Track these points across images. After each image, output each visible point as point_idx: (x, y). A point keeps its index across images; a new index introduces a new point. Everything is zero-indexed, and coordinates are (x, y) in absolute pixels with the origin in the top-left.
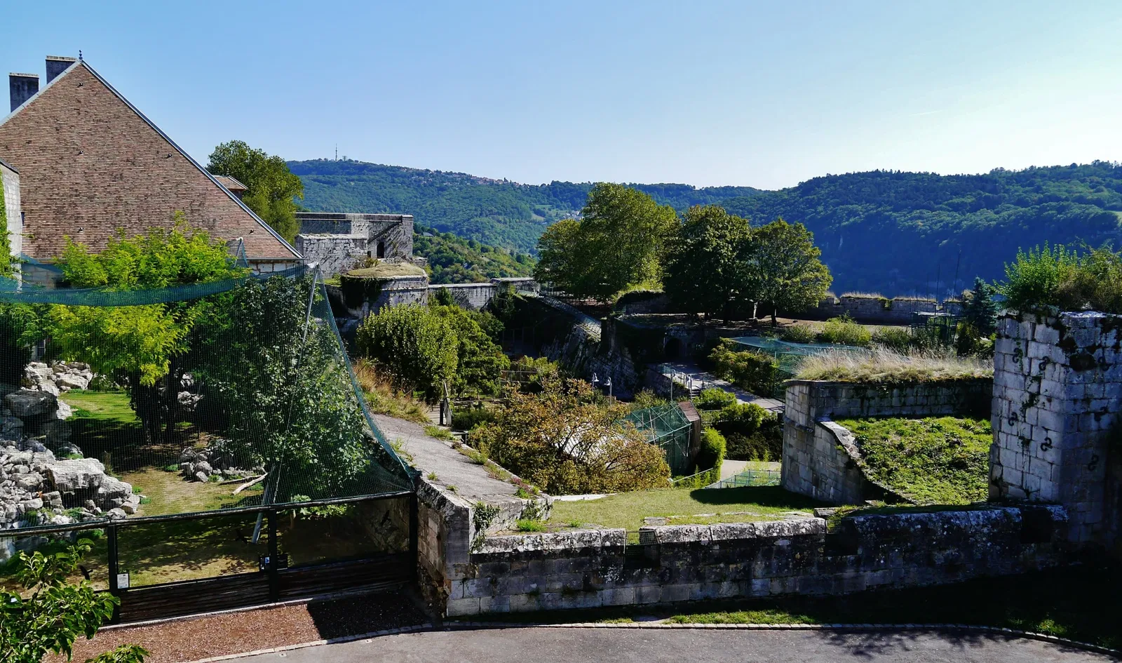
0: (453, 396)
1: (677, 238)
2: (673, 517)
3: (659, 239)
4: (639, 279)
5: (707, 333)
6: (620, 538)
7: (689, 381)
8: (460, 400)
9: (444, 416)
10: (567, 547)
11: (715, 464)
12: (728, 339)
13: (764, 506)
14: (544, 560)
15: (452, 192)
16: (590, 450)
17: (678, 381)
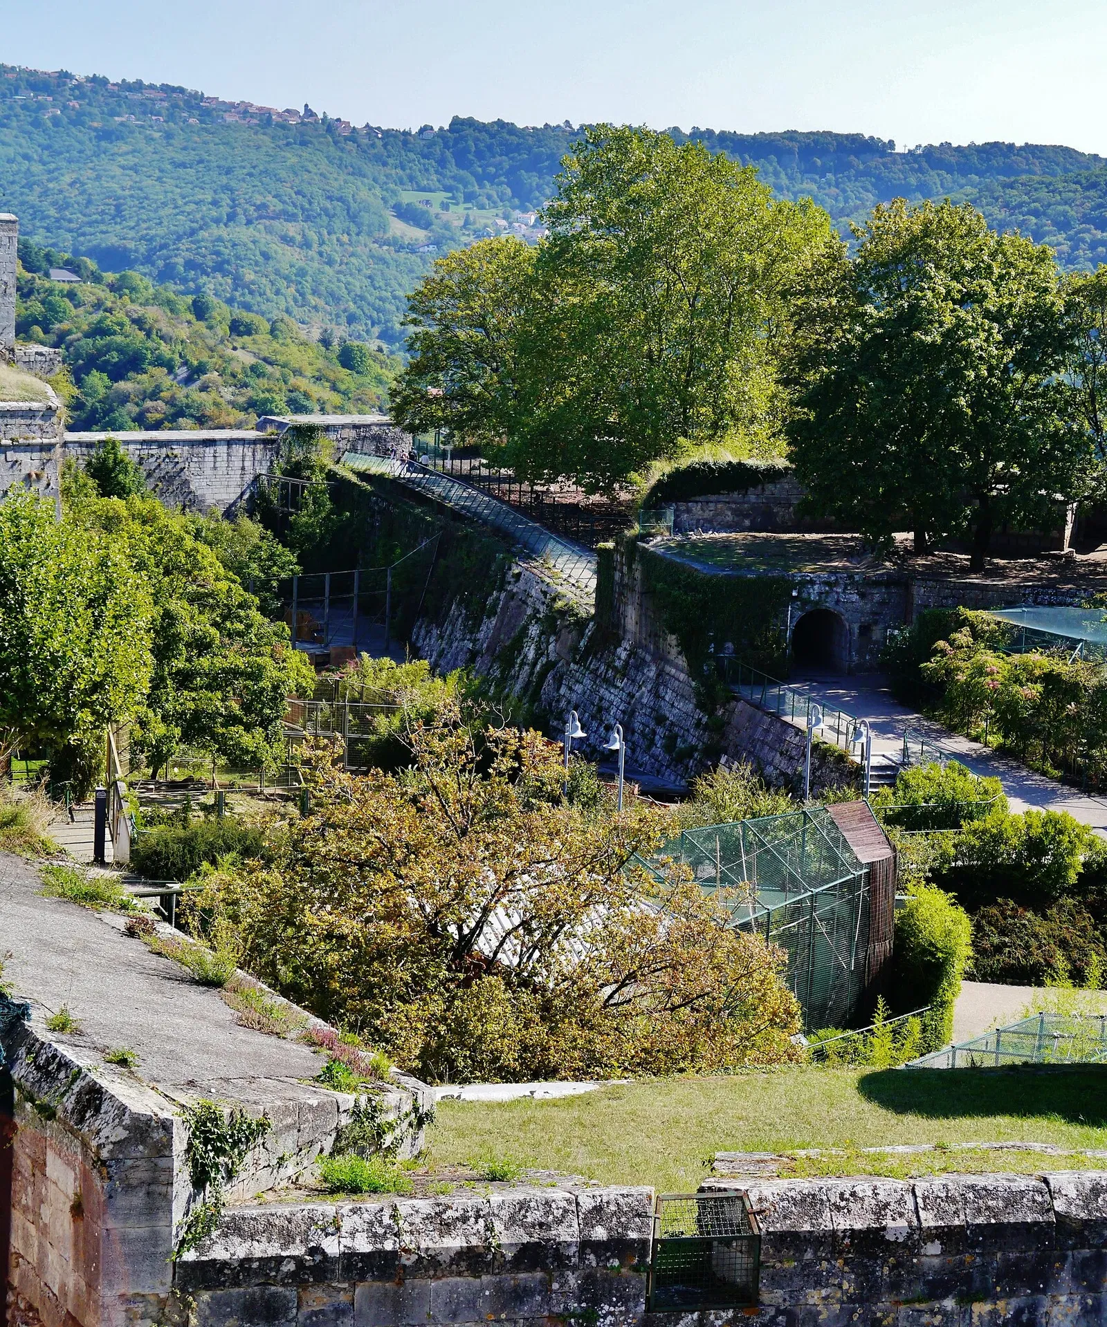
0: (136, 776)
1: (834, 301)
2: (802, 1153)
3: (780, 302)
4: (715, 426)
5: (919, 592)
6: (639, 1215)
7: (864, 740)
8: (158, 789)
9: (108, 837)
10: (475, 1241)
11: (935, 993)
12: (984, 614)
13: (1082, 1123)
14: (401, 1282)
15: (142, 145)
16: (555, 947)
17: (830, 738)
